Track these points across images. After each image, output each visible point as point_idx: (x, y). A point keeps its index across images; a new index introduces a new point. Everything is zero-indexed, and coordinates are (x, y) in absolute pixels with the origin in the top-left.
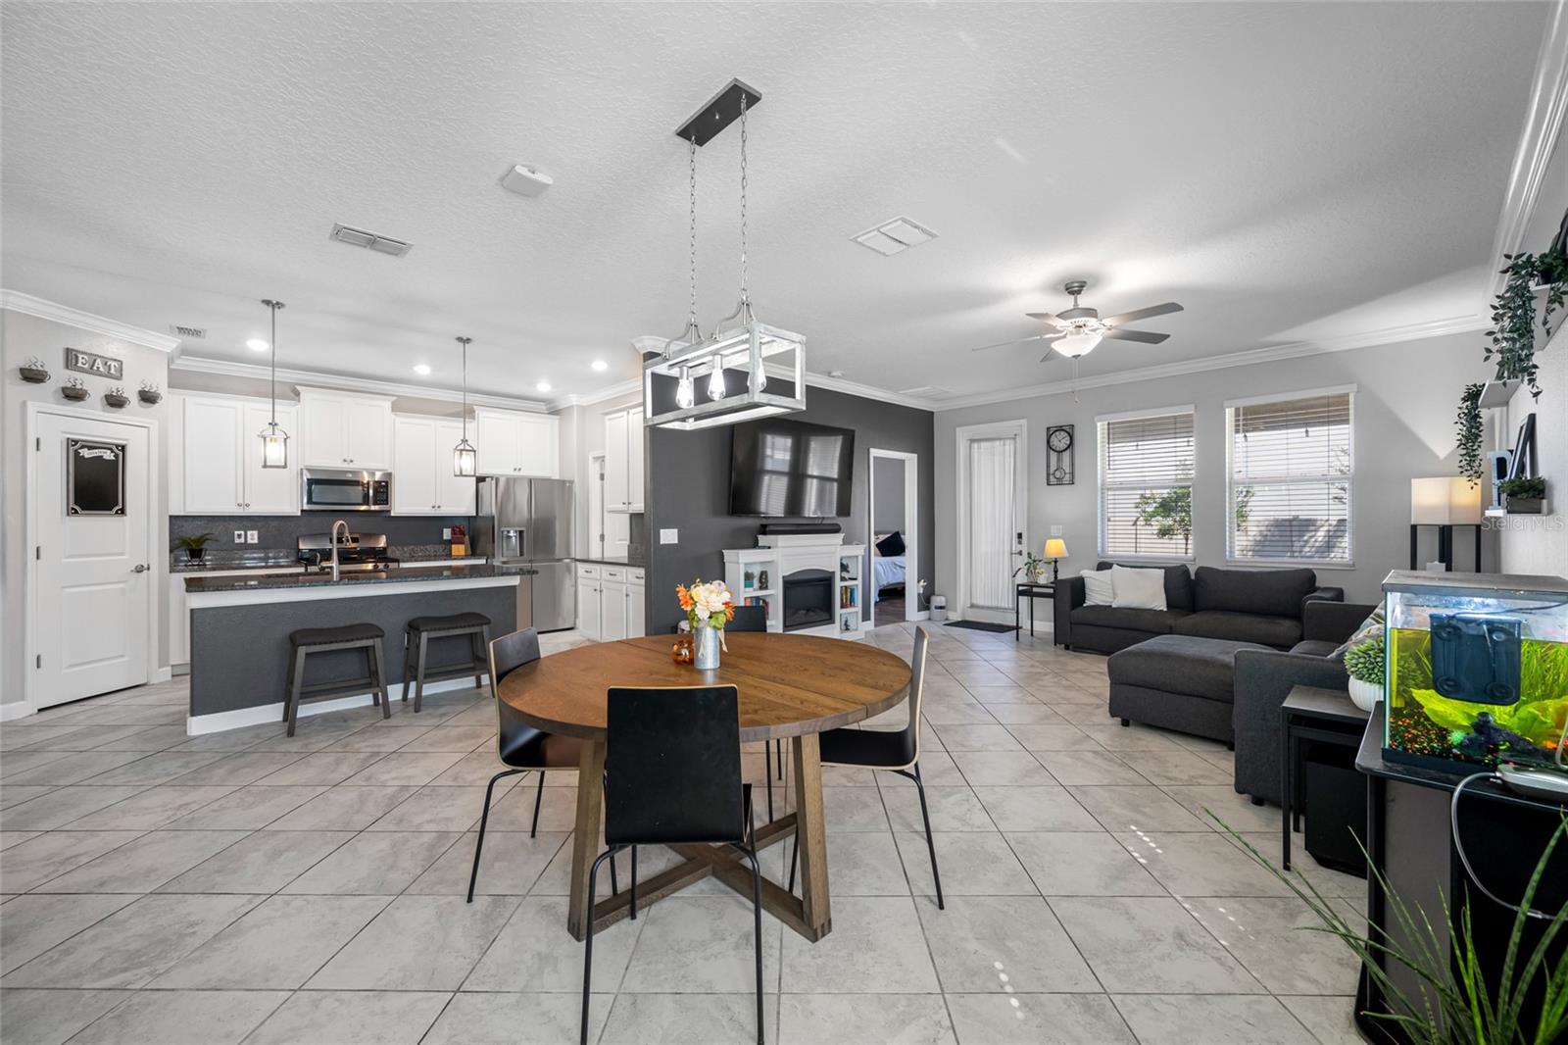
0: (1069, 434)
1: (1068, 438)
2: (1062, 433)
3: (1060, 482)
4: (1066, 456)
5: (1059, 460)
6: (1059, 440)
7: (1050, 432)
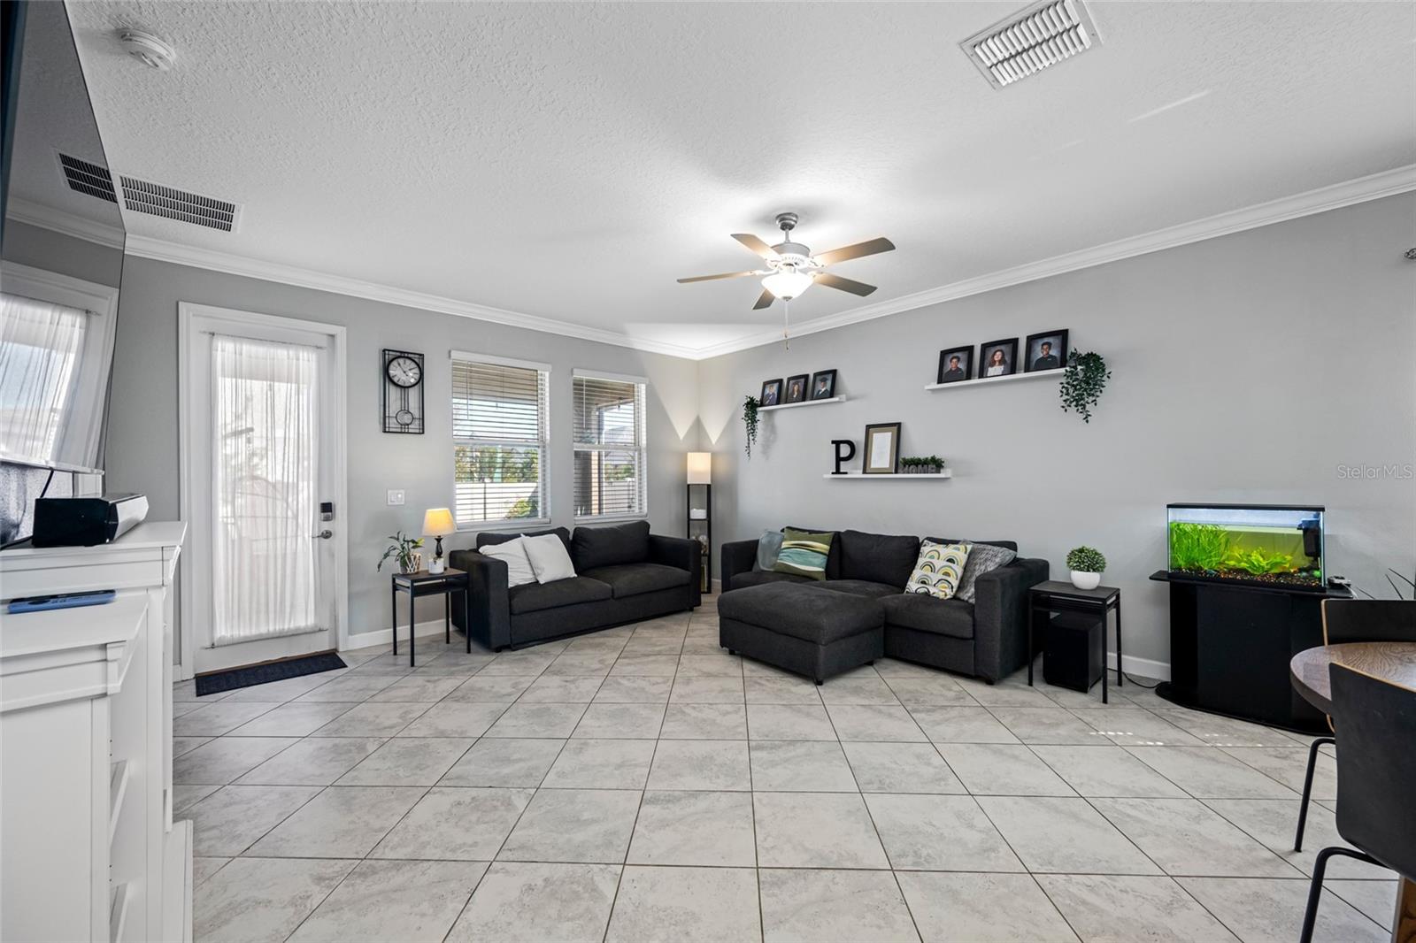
0: (418, 365)
1: (417, 371)
2: (408, 362)
3: (403, 430)
4: (413, 394)
5: (405, 400)
6: (404, 373)
7: (389, 358)
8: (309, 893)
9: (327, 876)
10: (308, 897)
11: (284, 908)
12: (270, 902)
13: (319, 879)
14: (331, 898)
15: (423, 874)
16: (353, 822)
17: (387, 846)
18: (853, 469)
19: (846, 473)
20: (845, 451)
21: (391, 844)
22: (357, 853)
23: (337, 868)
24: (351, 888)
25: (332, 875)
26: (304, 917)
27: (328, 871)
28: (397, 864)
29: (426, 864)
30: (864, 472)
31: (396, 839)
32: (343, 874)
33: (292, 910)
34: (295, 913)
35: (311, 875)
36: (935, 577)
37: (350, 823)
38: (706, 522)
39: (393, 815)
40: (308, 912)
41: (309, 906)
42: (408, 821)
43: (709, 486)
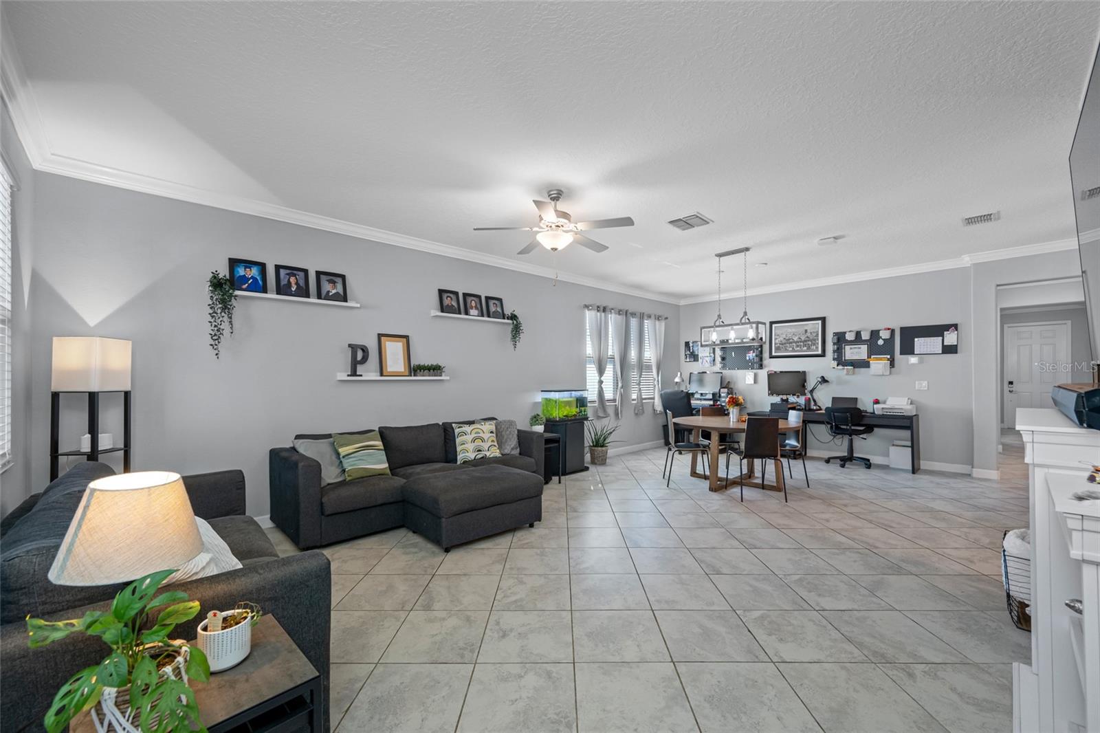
8: (923, 673)
9: (904, 673)
10: (925, 672)
11: (943, 679)
12: (951, 689)
13: (911, 675)
14: (911, 661)
15: (853, 632)
16: (855, 690)
17: (853, 657)
18: (369, 372)
19: (361, 376)
20: (360, 355)
21: (850, 656)
22: (874, 669)
23: (895, 672)
24: (897, 656)
25: (901, 671)
26: (933, 665)
27: (901, 675)
28: (860, 645)
29: (845, 633)
30: (382, 375)
31: (843, 656)
32: (895, 666)
33: (938, 673)
34: (939, 670)
35: (915, 682)
36: (486, 446)
37: (858, 692)
38: (122, 452)
39: (825, 670)
40: (930, 665)
41: (928, 668)
42: (822, 658)
43: (127, 395)
